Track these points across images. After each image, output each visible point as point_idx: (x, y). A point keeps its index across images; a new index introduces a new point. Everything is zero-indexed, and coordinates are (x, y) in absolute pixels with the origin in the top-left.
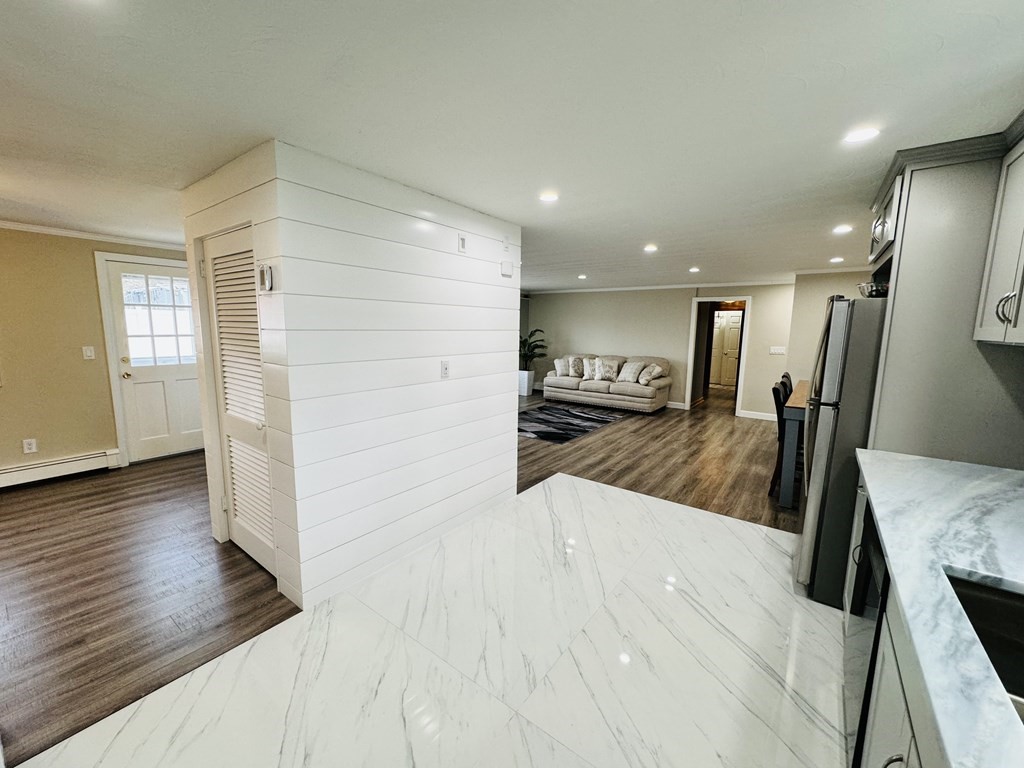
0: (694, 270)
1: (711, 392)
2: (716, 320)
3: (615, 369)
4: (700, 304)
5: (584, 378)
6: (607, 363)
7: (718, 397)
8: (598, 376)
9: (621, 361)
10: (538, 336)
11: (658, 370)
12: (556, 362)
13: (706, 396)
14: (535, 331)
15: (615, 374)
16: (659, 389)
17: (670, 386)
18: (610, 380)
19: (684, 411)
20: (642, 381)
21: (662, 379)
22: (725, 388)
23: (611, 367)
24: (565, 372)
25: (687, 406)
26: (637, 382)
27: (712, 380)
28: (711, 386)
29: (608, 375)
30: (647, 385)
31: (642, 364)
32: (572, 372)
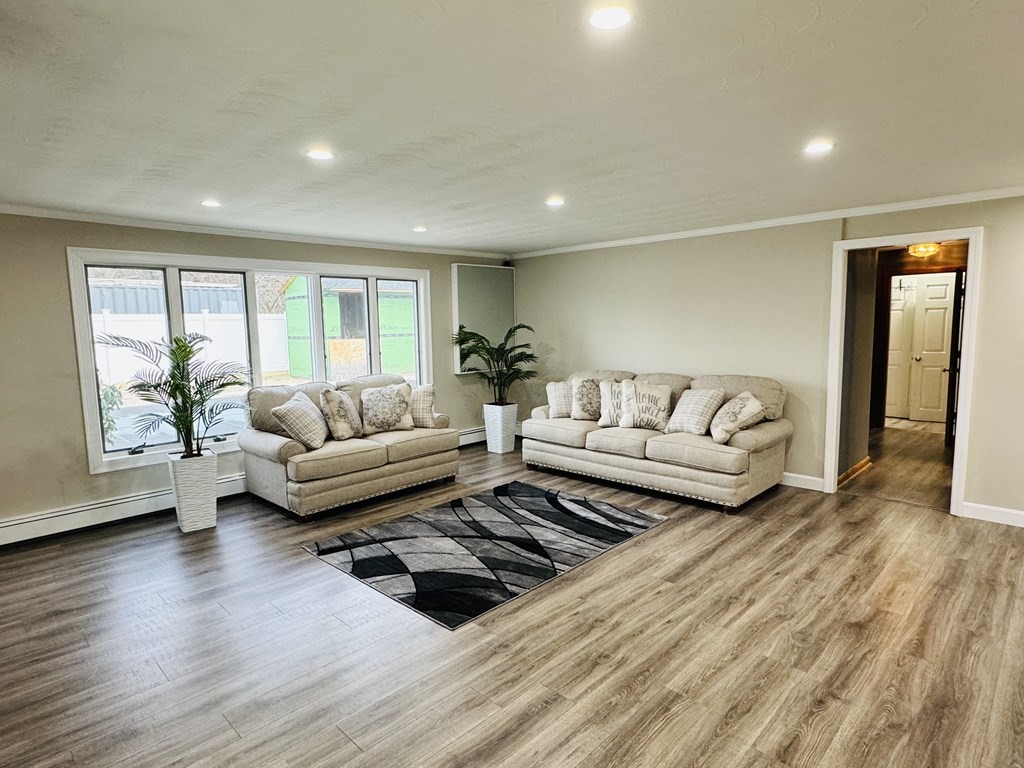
0: (819, 147)
1: (889, 440)
2: (895, 294)
3: (664, 403)
4: (853, 255)
5: (601, 422)
6: (644, 390)
7: (906, 454)
8: (626, 420)
9: (677, 385)
10: (521, 337)
11: (752, 408)
12: (551, 388)
13: (876, 450)
14: (519, 327)
15: (663, 415)
16: (756, 451)
17: (788, 440)
18: (651, 427)
19: (824, 496)
20: (718, 433)
21: (767, 426)
22: (920, 427)
23: (654, 400)
24: (564, 410)
25: (829, 483)
26: (708, 433)
27: (889, 411)
28: (888, 423)
29: (646, 417)
30: (726, 443)
31: (719, 394)
32: (576, 410)
